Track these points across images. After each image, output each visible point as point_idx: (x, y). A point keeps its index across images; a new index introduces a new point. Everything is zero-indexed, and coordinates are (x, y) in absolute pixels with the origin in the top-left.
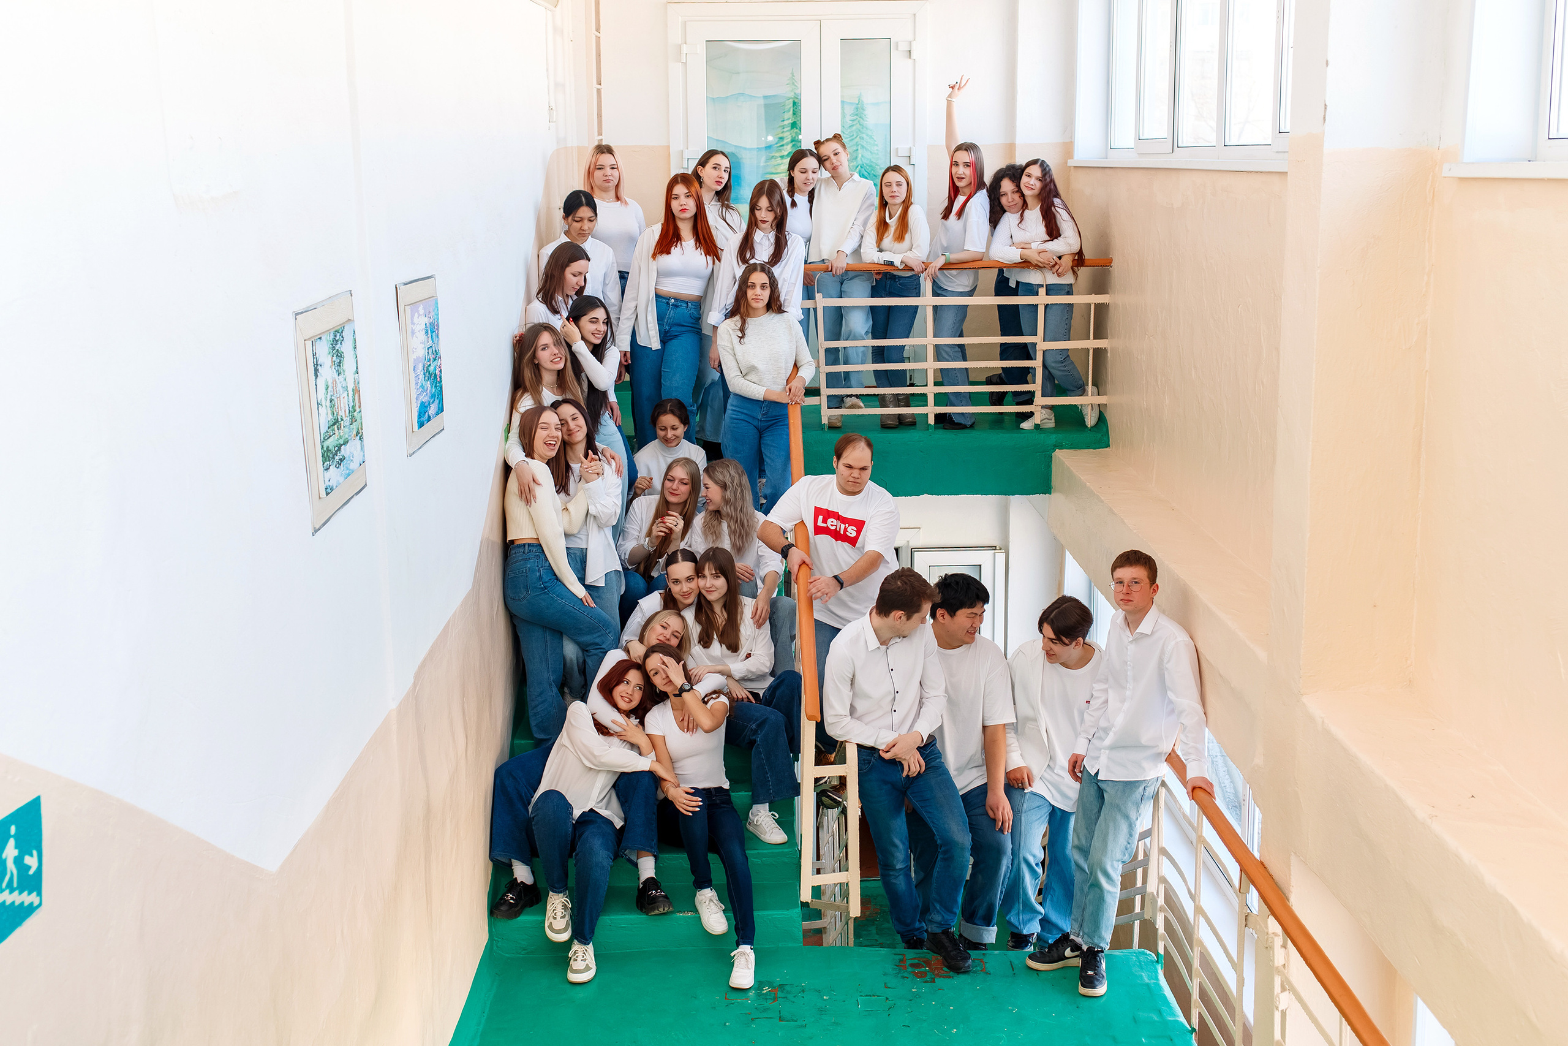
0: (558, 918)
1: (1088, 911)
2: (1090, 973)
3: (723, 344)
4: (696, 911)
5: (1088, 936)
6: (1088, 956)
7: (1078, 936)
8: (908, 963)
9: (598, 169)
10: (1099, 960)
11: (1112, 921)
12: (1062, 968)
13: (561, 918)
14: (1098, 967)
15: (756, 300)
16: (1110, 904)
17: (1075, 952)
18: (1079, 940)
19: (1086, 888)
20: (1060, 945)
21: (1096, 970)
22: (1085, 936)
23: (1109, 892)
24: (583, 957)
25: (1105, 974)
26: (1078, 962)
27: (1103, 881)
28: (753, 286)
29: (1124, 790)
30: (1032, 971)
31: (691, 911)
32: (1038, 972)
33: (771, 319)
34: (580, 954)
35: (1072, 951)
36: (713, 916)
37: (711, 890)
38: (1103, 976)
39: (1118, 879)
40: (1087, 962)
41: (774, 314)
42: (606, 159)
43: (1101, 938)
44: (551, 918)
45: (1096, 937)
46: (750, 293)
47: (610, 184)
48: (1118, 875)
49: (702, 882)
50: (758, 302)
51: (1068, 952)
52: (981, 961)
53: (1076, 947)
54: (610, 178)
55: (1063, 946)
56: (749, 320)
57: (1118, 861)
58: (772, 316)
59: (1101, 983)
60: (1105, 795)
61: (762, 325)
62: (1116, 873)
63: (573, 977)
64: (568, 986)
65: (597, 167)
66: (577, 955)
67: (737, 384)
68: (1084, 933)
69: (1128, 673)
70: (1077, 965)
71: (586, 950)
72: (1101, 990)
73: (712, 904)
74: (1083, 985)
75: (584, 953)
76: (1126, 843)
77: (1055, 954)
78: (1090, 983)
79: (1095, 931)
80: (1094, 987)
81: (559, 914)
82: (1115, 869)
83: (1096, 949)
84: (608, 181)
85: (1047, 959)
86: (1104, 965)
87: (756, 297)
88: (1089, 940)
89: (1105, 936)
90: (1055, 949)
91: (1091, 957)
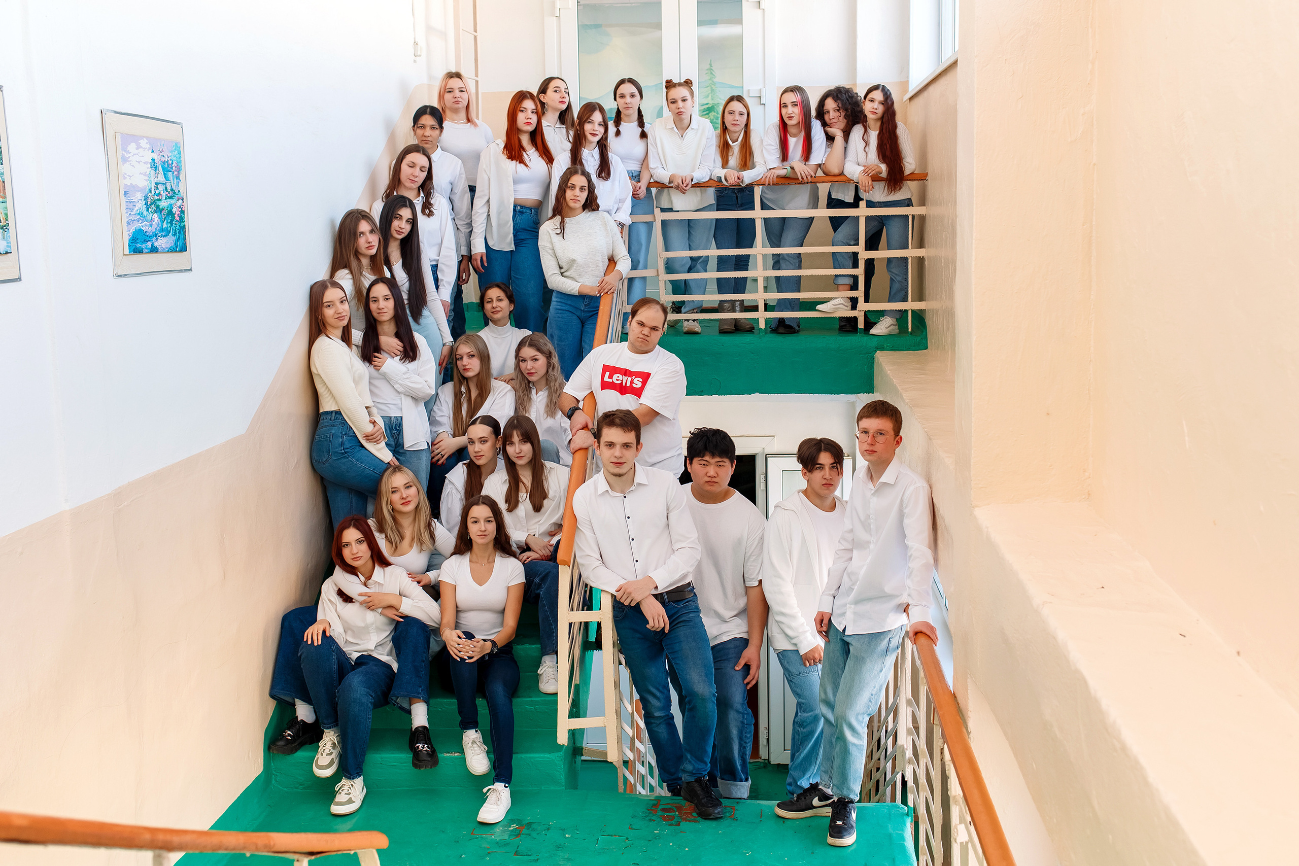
0: (325, 754)
1: (837, 762)
2: (839, 823)
3: (543, 244)
4: (462, 751)
5: (838, 788)
6: (838, 806)
7: (829, 788)
8: (661, 807)
9: (448, 92)
10: (848, 810)
11: (861, 772)
12: (810, 817)
13: (327, 755)
14: (847, 817)
15: (575, 200)
16: (856, 756)
17: (822, 801)
18: (829, 792)
19: (834, 740)
20: (808, 794)
21: (845, 820)
22: (835, 787)
23: (854, 744)
24: (348, 790)
25: (854, 825)
26: (828, 811)
27: (848, 734)
28: (573, 187)
29: (869, 643)
30: (780, 819)
31: (458, 752)
32: (784, 820)
33: (586, 217)
34: (346, 788)
35: (820, 800)
36: (476, 757)
37: (476, 731)
38: (852, 827)
39: (863, 731)
40: (837, 812)
41: (590, 213)
42: (455, 83)
43: (849, 789)
44: (320, 754)
45: (845, 789)
46: (569, 194)
47: (459, 105)
48: (863, 728)
49: (469, 722)
50: (576, 203)
51: (816, 802)
52: (733, 808)
53: (824, 797)
54: (460, 100)
55: (811, 795)
56: (567, 220)
57: (864, 714)
58: (588, 215)
59: (850, 834)
60: (851, 648)
61: (580, 222)
62: (861, 725)
63: (335, 809)
64: (331, 818)
65: (447, 90)
66: (343, 788)
67: (555, 280)
68: (834, 785)
69: (872, 526)
70: (828, 814)
71: (352, 785)
72: (849, 840)
73: (475, 745)
74: (831, 836)
75: (350, 788)
76: (870, 695)
77: (803, 803)
78: (838, 832)
79: (843, 783)
80: (841, 837)
81: (327, 751)
82: (860, 722)
83: (846, 800)
84: (457, 102)
85: (795, 807)
86: (854, 815)
87: (575, 198)
88: (838, 792)
89: (854, 788)
90: (803, 798)
91: (841, 807)
